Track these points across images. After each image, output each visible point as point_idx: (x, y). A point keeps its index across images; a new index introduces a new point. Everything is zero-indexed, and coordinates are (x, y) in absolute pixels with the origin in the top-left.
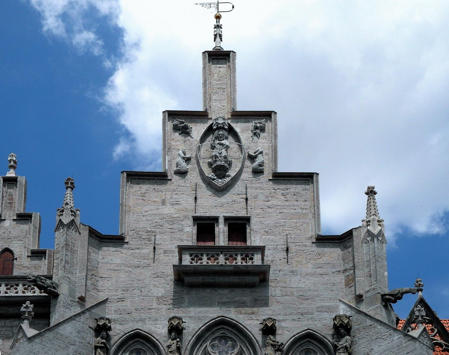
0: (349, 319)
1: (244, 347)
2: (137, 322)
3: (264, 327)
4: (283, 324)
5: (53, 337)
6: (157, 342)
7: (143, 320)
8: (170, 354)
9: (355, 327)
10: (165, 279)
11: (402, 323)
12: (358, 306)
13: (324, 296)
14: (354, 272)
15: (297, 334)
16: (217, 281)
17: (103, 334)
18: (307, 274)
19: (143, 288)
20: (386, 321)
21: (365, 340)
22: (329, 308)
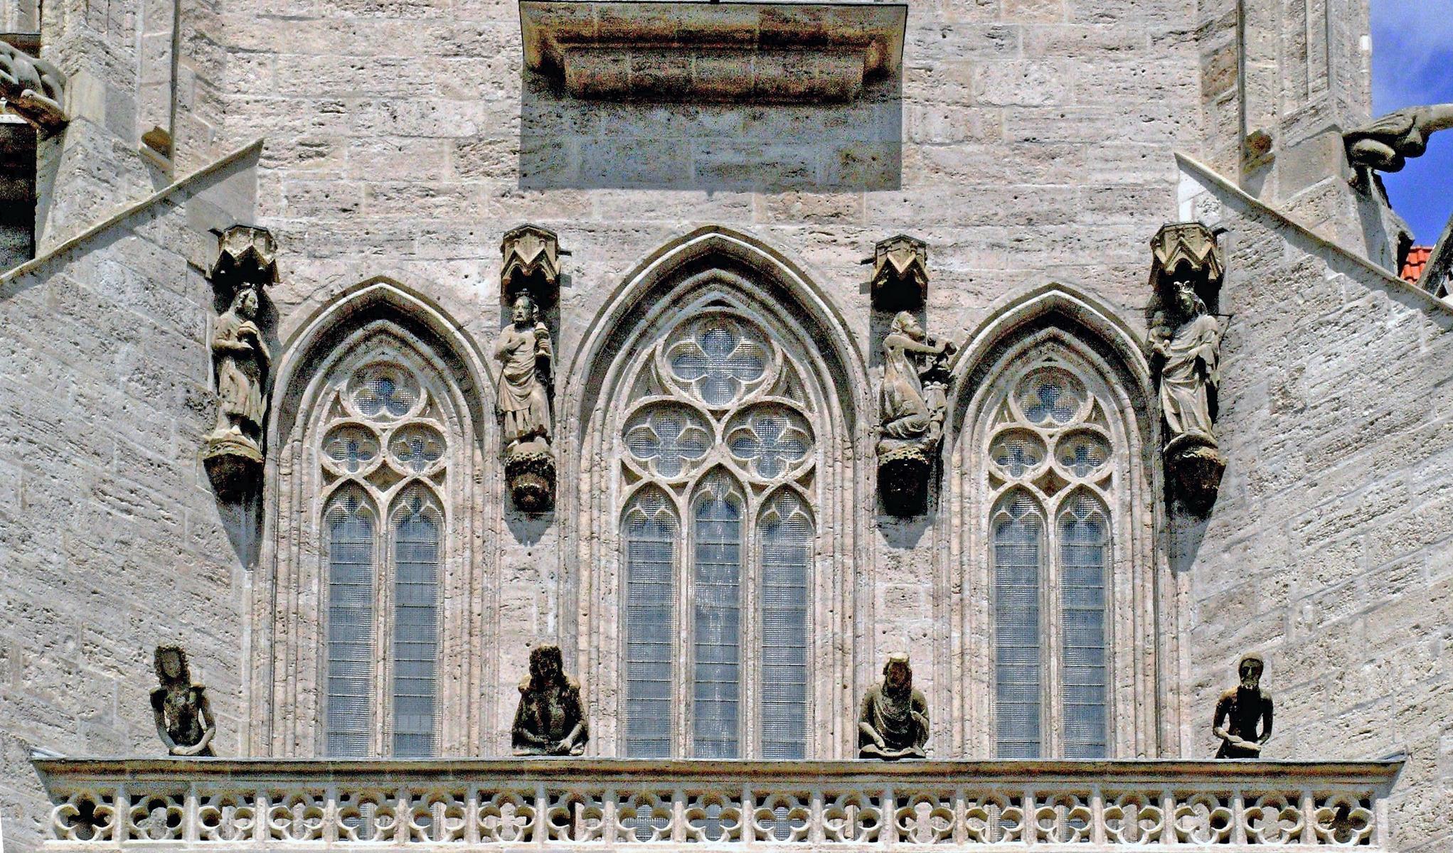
0: (1214, 241)
1: (801, 360)
2: (379, 248)
3: (879, 278)
4: (956, 264)
5: (49, 301)
6: (458, 335)
7: (402, 241)
8: (510, 388)
9: (1234, 277)
10: (489, 61)
11: (1419, 264)
12: (1252, 183)
13: (1117, 142)
14: (1241, 34)
15: (1007, 309)
16: (694, 75)
17: (246, 296)
18: (1054, 47)
19: (399, 102)
20: (1359, 250)
21: (1275, 331)
22: (1134, 192)
